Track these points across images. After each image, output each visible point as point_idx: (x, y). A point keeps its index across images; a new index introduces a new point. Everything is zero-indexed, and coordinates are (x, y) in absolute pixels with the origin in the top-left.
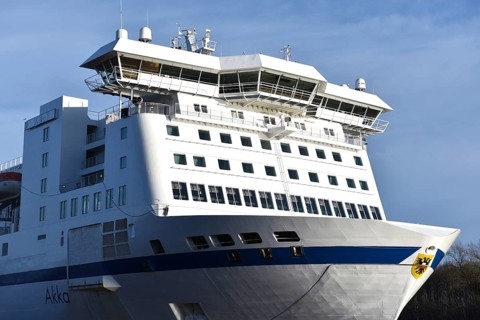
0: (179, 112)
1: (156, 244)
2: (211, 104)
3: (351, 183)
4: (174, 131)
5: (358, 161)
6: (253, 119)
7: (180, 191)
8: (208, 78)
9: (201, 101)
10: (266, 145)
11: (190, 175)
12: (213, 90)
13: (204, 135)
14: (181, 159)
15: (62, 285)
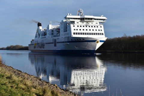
0: (75, 24)
1: (72, 40)
2: (79, 22)
3: (99, 30)
4: (74, 26)
5: (101, 27)
6: (85, 23)
7: (74, 34)
8: (79, 19)
9: (78, 22)
10: (86, 26)
11: (76, 31)
12: (79, 20)
13: (78, 26)
14: (75, 30)
15: (64, 44)
